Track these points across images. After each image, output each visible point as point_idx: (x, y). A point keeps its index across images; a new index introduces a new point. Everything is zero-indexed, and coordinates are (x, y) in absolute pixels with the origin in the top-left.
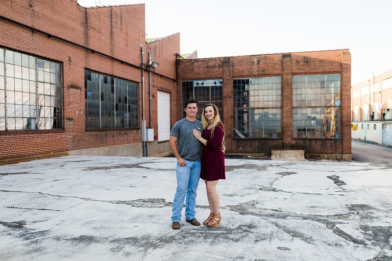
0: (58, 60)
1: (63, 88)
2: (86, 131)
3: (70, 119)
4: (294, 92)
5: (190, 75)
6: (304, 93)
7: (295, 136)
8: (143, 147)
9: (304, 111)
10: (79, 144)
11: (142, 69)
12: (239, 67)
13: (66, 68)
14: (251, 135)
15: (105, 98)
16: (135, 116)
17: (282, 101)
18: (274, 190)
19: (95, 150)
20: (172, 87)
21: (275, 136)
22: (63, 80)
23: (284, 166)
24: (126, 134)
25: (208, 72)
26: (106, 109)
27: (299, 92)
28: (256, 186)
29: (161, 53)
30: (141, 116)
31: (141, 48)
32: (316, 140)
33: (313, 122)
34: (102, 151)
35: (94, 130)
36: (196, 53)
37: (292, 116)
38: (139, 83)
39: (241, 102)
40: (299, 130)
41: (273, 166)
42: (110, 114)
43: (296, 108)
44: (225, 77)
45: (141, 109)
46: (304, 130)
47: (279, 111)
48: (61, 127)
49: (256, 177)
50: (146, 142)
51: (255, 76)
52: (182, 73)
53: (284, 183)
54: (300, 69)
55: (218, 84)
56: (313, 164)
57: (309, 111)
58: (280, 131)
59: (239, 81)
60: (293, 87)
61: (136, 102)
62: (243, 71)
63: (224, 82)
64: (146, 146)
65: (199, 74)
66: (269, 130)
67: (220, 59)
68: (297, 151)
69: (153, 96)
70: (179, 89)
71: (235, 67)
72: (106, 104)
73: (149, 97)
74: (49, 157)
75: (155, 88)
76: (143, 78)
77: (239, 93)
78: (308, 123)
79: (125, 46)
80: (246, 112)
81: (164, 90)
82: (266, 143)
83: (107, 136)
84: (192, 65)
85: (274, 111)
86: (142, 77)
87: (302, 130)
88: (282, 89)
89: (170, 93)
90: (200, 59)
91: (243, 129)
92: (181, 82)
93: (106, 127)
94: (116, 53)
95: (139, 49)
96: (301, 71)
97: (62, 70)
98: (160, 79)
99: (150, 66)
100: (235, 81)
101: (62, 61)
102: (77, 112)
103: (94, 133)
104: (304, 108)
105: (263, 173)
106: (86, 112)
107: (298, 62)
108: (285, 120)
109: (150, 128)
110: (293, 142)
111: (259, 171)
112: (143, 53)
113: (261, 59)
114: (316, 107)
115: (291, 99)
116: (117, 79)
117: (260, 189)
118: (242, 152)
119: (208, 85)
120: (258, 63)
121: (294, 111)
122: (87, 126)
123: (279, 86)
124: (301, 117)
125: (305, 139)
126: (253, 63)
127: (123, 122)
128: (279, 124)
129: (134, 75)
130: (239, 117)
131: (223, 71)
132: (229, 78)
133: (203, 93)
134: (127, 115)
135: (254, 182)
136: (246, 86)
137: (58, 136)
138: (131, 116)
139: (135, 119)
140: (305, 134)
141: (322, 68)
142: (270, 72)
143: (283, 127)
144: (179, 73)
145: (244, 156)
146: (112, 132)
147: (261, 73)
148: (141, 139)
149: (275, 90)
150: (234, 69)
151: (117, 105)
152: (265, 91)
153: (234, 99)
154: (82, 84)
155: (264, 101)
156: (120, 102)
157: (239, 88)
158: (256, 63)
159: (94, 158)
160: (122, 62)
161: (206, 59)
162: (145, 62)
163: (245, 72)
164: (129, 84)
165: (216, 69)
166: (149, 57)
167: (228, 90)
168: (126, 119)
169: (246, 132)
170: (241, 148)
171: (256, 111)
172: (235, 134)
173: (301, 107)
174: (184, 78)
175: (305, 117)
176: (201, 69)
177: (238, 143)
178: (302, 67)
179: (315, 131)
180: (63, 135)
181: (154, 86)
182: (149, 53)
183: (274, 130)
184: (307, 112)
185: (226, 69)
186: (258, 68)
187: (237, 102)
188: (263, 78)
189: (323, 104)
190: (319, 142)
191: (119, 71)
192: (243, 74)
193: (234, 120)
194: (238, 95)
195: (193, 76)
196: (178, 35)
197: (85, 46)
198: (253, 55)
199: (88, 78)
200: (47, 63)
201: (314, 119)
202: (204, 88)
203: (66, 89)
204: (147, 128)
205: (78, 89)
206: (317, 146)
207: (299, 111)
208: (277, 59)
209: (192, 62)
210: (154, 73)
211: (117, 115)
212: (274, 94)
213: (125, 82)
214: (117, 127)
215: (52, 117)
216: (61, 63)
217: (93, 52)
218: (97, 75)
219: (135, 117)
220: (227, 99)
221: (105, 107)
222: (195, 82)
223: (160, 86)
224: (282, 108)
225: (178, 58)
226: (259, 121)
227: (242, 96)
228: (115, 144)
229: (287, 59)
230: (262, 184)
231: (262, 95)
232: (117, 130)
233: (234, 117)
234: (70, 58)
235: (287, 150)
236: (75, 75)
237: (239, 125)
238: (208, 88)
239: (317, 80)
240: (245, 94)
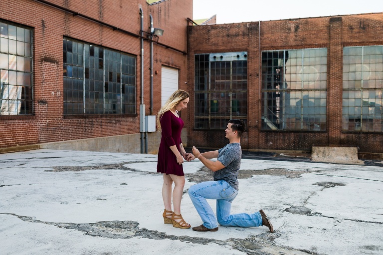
0: (28, 24)
1: (34, 61)
2: (64, 117)
3: (43, 102)
4: (345, 68)
5: (205, 47)
6: (359, 70)
7: (346, 128)
8: (141, 139)
9: (358, 94)
10: (54, 135)
11: (141, 38)
12: (270, 35)
13: (37, 35)
14: (284, 126)
15: (90, 75)
16: (132, 99)
17: (328, 81)
18: (308, 213)
19: (77, 143)
20: (182, 62)
21: (317, 128)
22: (34, 51)
23: (327, 173)
24: (119, 122)
25: (229, 42)
26: (92, 88)
27: (352, 68)
28: (281, 205)
29: (167, 17)
30: (139, 99)
31: (141, 10)
32: (375, 133)
33: (370, 109)
34: (86, 145)
35: (76, 117)
36: (214, 18)
37: (341, 102)
38: (136, 56)
39: (272, 82)
40: (351, 120)
41: (310, 172)
42: (98, 96)
43: (348, 90)
44: (251, 49)
45: (139, 90)
46: (358, 120)
47: (323, 94)
48: (31, 112)
49: (283, 190)
50: (145, 133)
51: (292, 47)
52: (195, 44)
53: (324, 201)
54: (355, 38)
55: (242, 59)
56: (371, 170)
57: (366, 94)
58: (325, 121)
59: (270, 54)
60: (344, 61)
61: (133, 81)
62: (275, 41)
63: (250, 56)
64: (145, 138)
65: (216, 45)
66: (310, 119)
67: (244, 24)
68: (347, 148)
69: (156, 73)
70: (191, 65)
71: (265, 36)
72: (92, 84)
73: (151, 74)
74: (13, 151)
75: (159, 62)
76: (143, 50)
77: (270, 69)
78: (364, 111)
79: (119, 8)
80: (279, 96)
81: (171, 65)
82: (304, 136)
83: (92, 125)
84: (207, 34)
85: (317, 94)
86: (141, 48)
88: (329, 65)
89: (179, 70)
90: (218, 25)
91: (275, 118)
92: (193, 55)
93: (92, 113)
94: (105, 16)
95: (137, 12)
96: (355, 41)
97: (32, 38)
98: (165, 52)
99: (151, 34)
100: (264, 54)
101: (32, 25)
102: (53, 93)
103: (75, 120)
104: (359, 90)
105: (294, 183)
106: (65, 92)
107: (351, 28)
108: (332, 106)
109: (151, 114)
110: (343, 136)
111: (289, 180)
112: (142, 17)
113: (301, 25)
114: (375, 89)
115: (341, 77)
116: (108, 51)
117: (287, 210)
118: (272, 149)
119: (228, 59)
120: (296, 30)
121: (345, 94)
122: (65, 111)
123: (325, 61)
124: (353, 103)
125: (359, 133)
126: (290, 29)
127: (114, 106)
128: (323, 111)
129: (130, 45)
130: (269, 102)
131: (249, 41)
132: (256, 50)
133: (222, 70)
134: (121, 97)
135: (278, 198)
136: (279, 61)
137: (27, 123)
138: (126, 99)
139: (131, 103)
140: (359, 126)
142: (312, 42)
143: (328, 116)
144: (191, 44)
145: (274, 153)
146: (99, 119)
147: (299, 43)
148: (139, 129)
149: (319, 66)
150: (263, 38)
151: (107, 84)
152: (304, 68)
153: (263, 78)
154: (59, 56)
155: (303, 81)
156: (111, 79)
157: (270, 62)
158: (293, 30)
159: (70, 153)
160: (115, 29)
161: (227, 25)
162: (145, 28)
163: (278, 42)
164: (123, 56)
165: (240, 38)
166: (151, 22)
167: (255, 65)
168: (119, 103)
169: (278, 121)
171: (292, 94)
172: (264, 124)
173: (354, 90)
174: (197, 51)
175: (359, 103)
176: (220, 39)
177: (267, 136)
178: (358, 35)
179: (374, 121)
180: (33, 123)
181: (157, 61)
182: (150, 18)
183: (316, 120)
184: (362, 95)
185: (253, 38)
186: (296, 36)
187: (266, 82)
188: (303, 50)
190: (378, 137)
191: (110, 40)
192: (275, 45)
193: (263, 105)
194: (269, 73)
195: (208, 48)
197: (64, 7)
198: (290, 19)
199: (67, 48)
200: (12, 28)
201: (372, 105)
202: (223, 63)
203: (37, 63)
204: (147, 115)
205: (54, 63)
206: (376, 142)
207: (351, 94)
208: (322, 24)
209: (209, 29)
210: (157, 44)
211: (106, 98)
212: (317, 71)
213: (118, 54)
214: (106, 113)
215: (20, 98)
216: (31, 28)
217: (75, 14)
218: (80, 45)
219: (131, 101)
220: (253, 77)
221: (90, 87)
222: (211, 56)
223: (165, 60)
224: (327, 90)
225: (190, 24)
226: (296, 107)
227: (273, 74)
228: (103, 135)
229: (337, 24)
230: (291, 201)
231: (300, 72)
232: (106, 116)
233: (263, 102)
234: (43, 22)
235: (333, 146)
236: (51, 44)
237: (269, 112)
238: (228, 63)
239: (378, 52)
240: (278, 71)
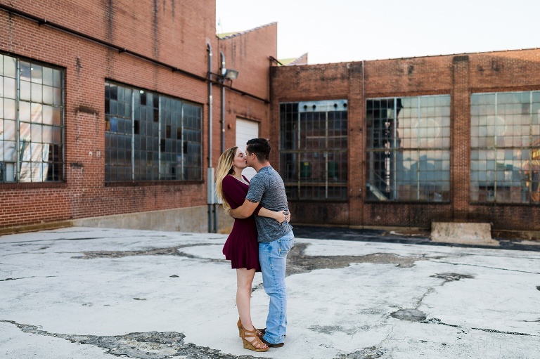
0: (58, 63)
1: (65, 111)
2: (106, 185)
3: (77, 165)
4: (474, 121)
5: (293, 93)
6: (492, 123)
7: (475, 198)
8: (209, 212)
9: (491, 155)
10: (92, 208)
11: (209, 81)
12: (376, 79)
13: (71, 77)
14: (396, 195)
15: (141, 130)
16: (196, 160)
17: (452, 137)
18: (422, 319)
19: (123, 218)
20: (263, 113)
21: (438, 198)
22: (66, 99)
23: (450, 260)
24: (180, 191)
25: (324, 88)
26: (144, 147)
27: (482, 121)
28: (386, 307)
29: (243, 55)
30: (206, 161)
31: (208, 46)
32: (513, 205)
33: (507, 173)
34: (135, 220)
35: (121, 184)
36: (305, 57)
37: (469, 164)
38: (203, 105)
39: (380, 139)
40: (482, 188)
41: (427, 259)
42: (151, 157)
43: (478, 149)
44: (352, 96)
45: (206, 149)
46: (491, 188)
47: (446, 155)
48: (62, 179)
49: (390, 284)
50: (214, 205)
51: (404, 94)
52: (280, 90)
53: (445, 301)
54: (486, 82)
55: (341, 108)
56: (508, 255)
57: (500, 156)
58: (448, 189)
59: (377, 102)
60: (473, 112)
61: (198, 138)
62: (383, 86)
63: (351, 105)
64: (214, 211)
65: (307, 91)
66: (429, 187)
67: (344, 65)
68: (477, 224)
69: (229, 127)
70: (275, 116)
71: (371, 79)
72: (144, 141)
73: (222, 129)
74: (36, 229)
75: (232, 113)
76: (211, 97)
77: (377, 123)
78: (498, 176)
79: (179, 43)
80: (389, 156)
81: (248, 117)
82: (422, 209)
83: (144, 194)
84: (296, 77)
85: (438, 154)
86: (209, 95)
87: (486, 188)
88: (453, 117)
89: (259, 123)
90: (310, 66)
91: (384, 185)
92: (278, 104)
93: (144, 179)
94: (162, 53)
95: (203, 48)
96: (486, 86)
97: (63, 82)
98: (241, 99)
99: (223, 77)
100: (369, 103)
101: (64, 65)
102: (91, 153)
103: (120, 188)
104: (492, 149)
105: (405, 275)
106: (107, 152)
107: (481, 70)
108: (457, 170)
110: (471, 209)
111: (399, 270)
112: (211, 55)
113: (416, 65)
114: (513, 148)
115: (468, 133)
116: (164, 98)
117: (393, 315)
118: (380, 225)
119: (323, 110)
120: (410, 72)
121: (473, 154)
122: (107, 176)
123: (447, 111)
124: (485, 166)
125: (492, 205)
126: (402, 71)
127: (173, 170)
128: (445, 177)
129: (195, 91)
130: (376, 165)
131: (350, 86)
132: (359, 97)
133: (315, 123)
134: (182, 158)
135: (382, 297)
136: (389, 112)
137: (56, 192)
138: (189, 160)
139: (196, 166)
140: (493, 195)
141: (524, 79)
142: (431, 88)
143: (452, 182)
144: (275, 90)
145: (383, 231)
146: (153, 187)
147: (414, 89)
148: (206, 199)
149: (440, 119)
150: (367, 82)
151: (163, 142)
152: (421, 120)
153: (368, 134)
154: (99, 105)
155: (419, 138)
156: (169, 136)
157: (377, 113)
158: (406, 71)
160: (174, 69)
161: (321, 65)
162: (214, 69)
163: (387, 87)
164: (185, 106)
165: (338, 82)
166: (222, 61)
167: (358, 117)
168: (179, 166)
169: (388, 189)
170: (378, 218)
171: (406, 154)
172: (369, 193)
173: (485, 148)
174: (282, 98)
175: (492, 166)
177: (373, 208)
178: (489, 78)
179: (511, 190)
180: (64, 192)
181: (230, 111)
182: (221, 55)
183: (437, 187)
184: (496, 156)
185: (355, 82)
186: (410, 80)
187: (372, 139)
188: (419, 97)
189: (525, 143)
190: (517, 210)
191: (167, 83)
192: (383, 91)
193: (368, 168)
194: (375, 127)
195: (297, 94)
196: (274, 25)
197: (107, 41)
198: (402, 59)
199: (110, 95)
201: (509, 168)
202: (317, 114)
203: (70, 114)
205: (93, 113)
206: (514, 217)
207: (482, 154)
208: (444, 65)
209: (298, 70)
210: (231, 89)
211: (163, 159)
212: (437, 124)
213: (178, 102)
214: (162, 178)
215: (46, 160)
216: (62, 69)
217: (121, 50)
218: (127, 90)
219: (195, 163)
220: (355, 133)
221: (141, 145)
222: (301, 105)
223: (240, 110)
224: (451, 148)
225: (274, 65)
226: (411, 171)
227: (381, 128)
228: (158, 209)
229: (462, 64)
230: (398, 302)
231: (416, 126)
232: (162, 184)
233: (367, 165)
234: (78, 61)
235: (459, 222)
236: (89, 89)
237: (376, 178)
238: (323, 114)
239: (516, 101)
240: (387, 124)
